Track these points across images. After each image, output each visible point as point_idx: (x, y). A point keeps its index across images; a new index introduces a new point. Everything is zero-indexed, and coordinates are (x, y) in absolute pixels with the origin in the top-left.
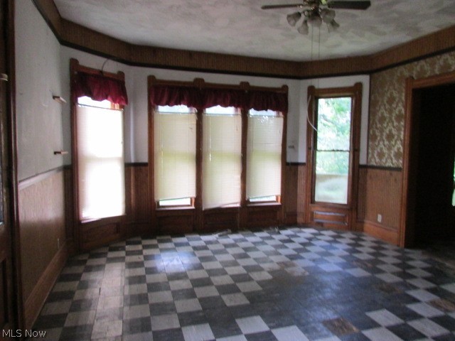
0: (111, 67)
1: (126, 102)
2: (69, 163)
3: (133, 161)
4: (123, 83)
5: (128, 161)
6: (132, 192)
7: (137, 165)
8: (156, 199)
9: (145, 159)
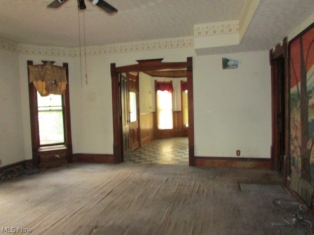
0: (167, 80)
1: (173, 90)
2: (154, 111)
3: (176, 110)
4: (172, 85)
5: (174, 111)
6: (176, 121)
7: (178, 112)
8: (184, 124)
9: (180, 109)
